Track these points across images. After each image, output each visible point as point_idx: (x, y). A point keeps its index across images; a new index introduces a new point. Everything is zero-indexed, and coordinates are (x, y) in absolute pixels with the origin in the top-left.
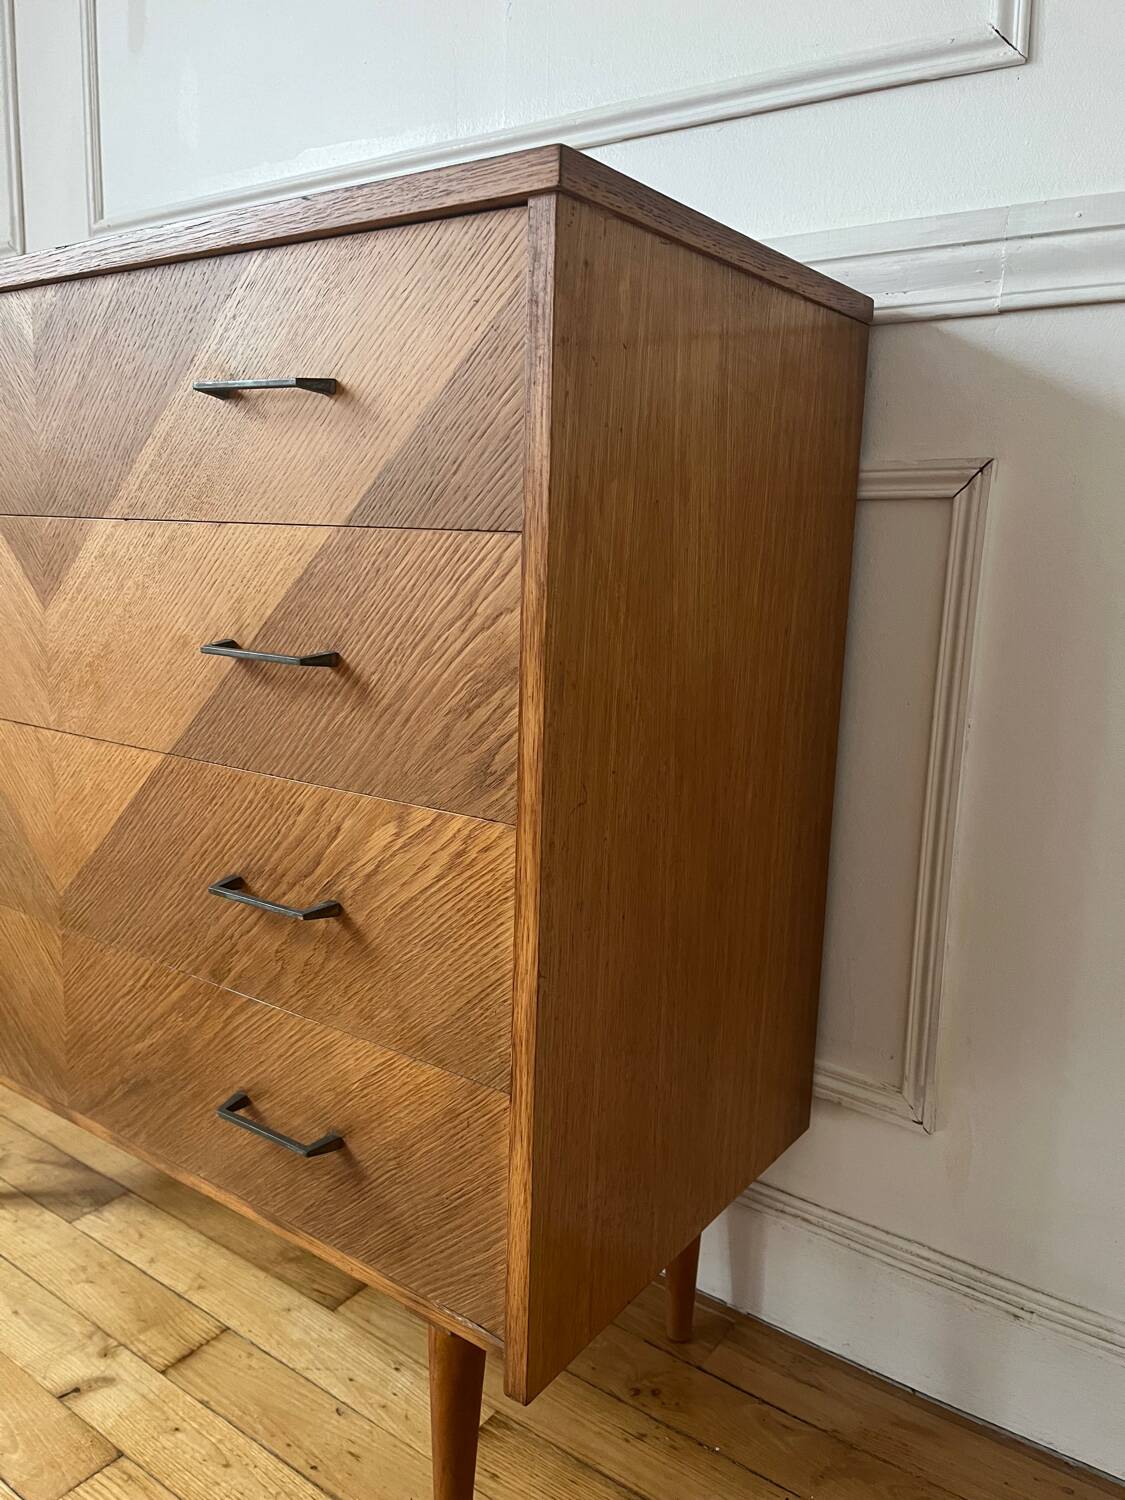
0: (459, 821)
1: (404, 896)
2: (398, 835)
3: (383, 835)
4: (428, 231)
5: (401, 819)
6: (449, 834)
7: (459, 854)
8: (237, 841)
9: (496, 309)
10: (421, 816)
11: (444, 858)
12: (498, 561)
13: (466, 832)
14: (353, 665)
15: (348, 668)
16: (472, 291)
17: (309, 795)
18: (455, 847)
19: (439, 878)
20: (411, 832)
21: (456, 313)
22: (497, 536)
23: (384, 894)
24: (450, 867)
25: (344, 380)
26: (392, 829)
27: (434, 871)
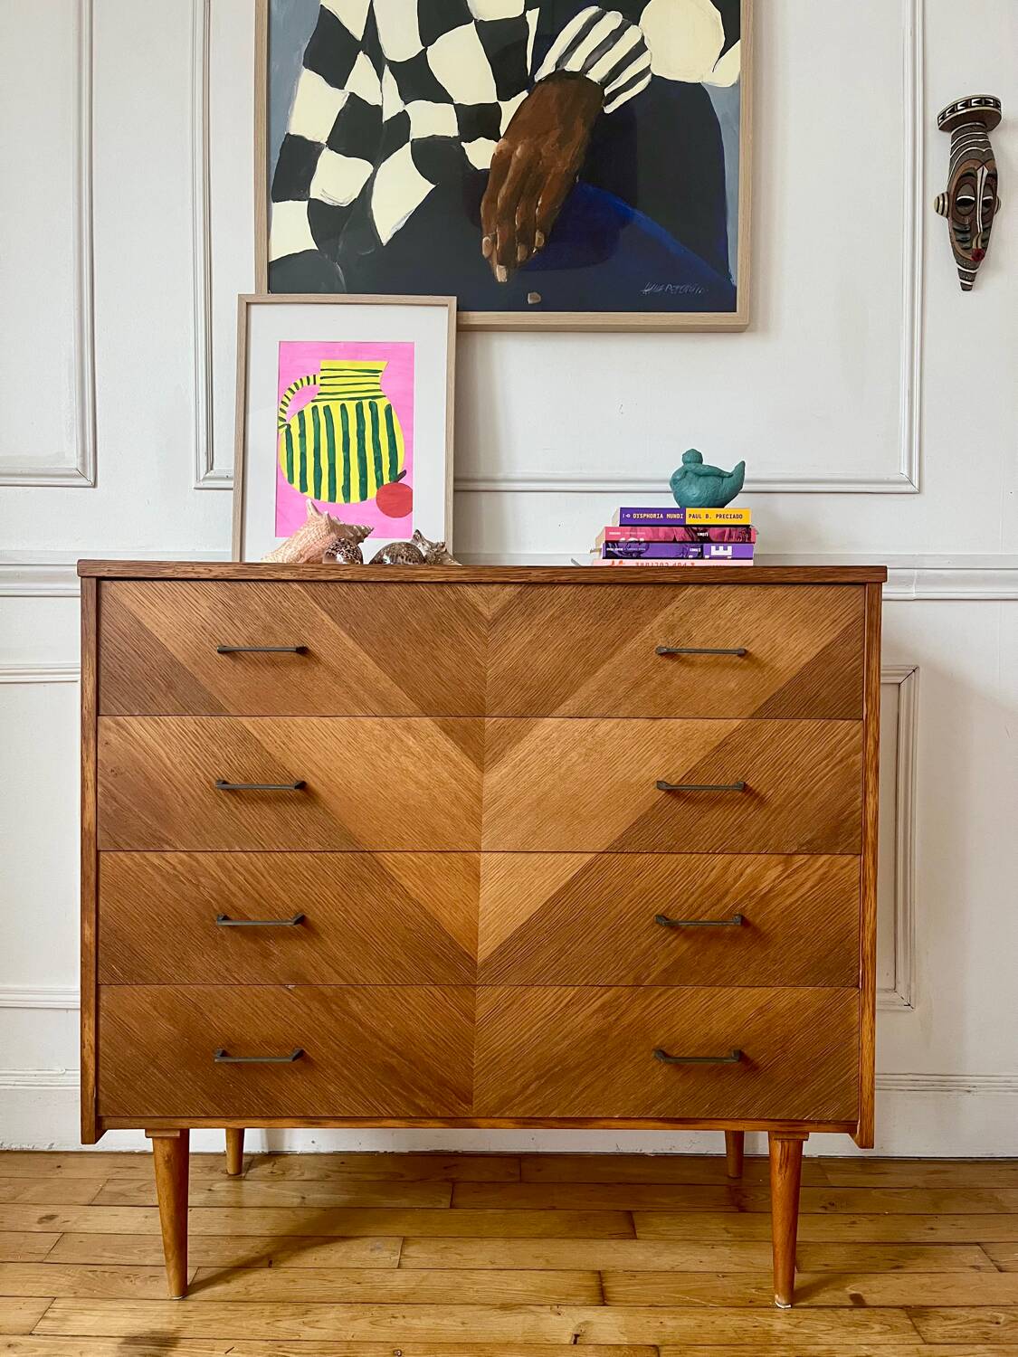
0: (825, 857)
1: (788, 902)
2: (784, 871)
3: (773, 873)
4: (803, 589)
5: (787, 864)
6: (818, 864)
7: (825, 873)
8: (660, 895)
9: (845, 626)
10: (800, 860)
11: (816, 877)
12: (847, 734)
13: (830, 861)
14: (754, 788)
15: (751, 789)
16: (832, 617)
17: (720, 861)
18: (821, 871)
19: (812, 888)
20: (795, 867)
21: (823, 625)
22: (847, 722)
23: (773, 905)
24: (821, 880)
25: (751, 649)
26: (780, 868)
27: (809, 885)
